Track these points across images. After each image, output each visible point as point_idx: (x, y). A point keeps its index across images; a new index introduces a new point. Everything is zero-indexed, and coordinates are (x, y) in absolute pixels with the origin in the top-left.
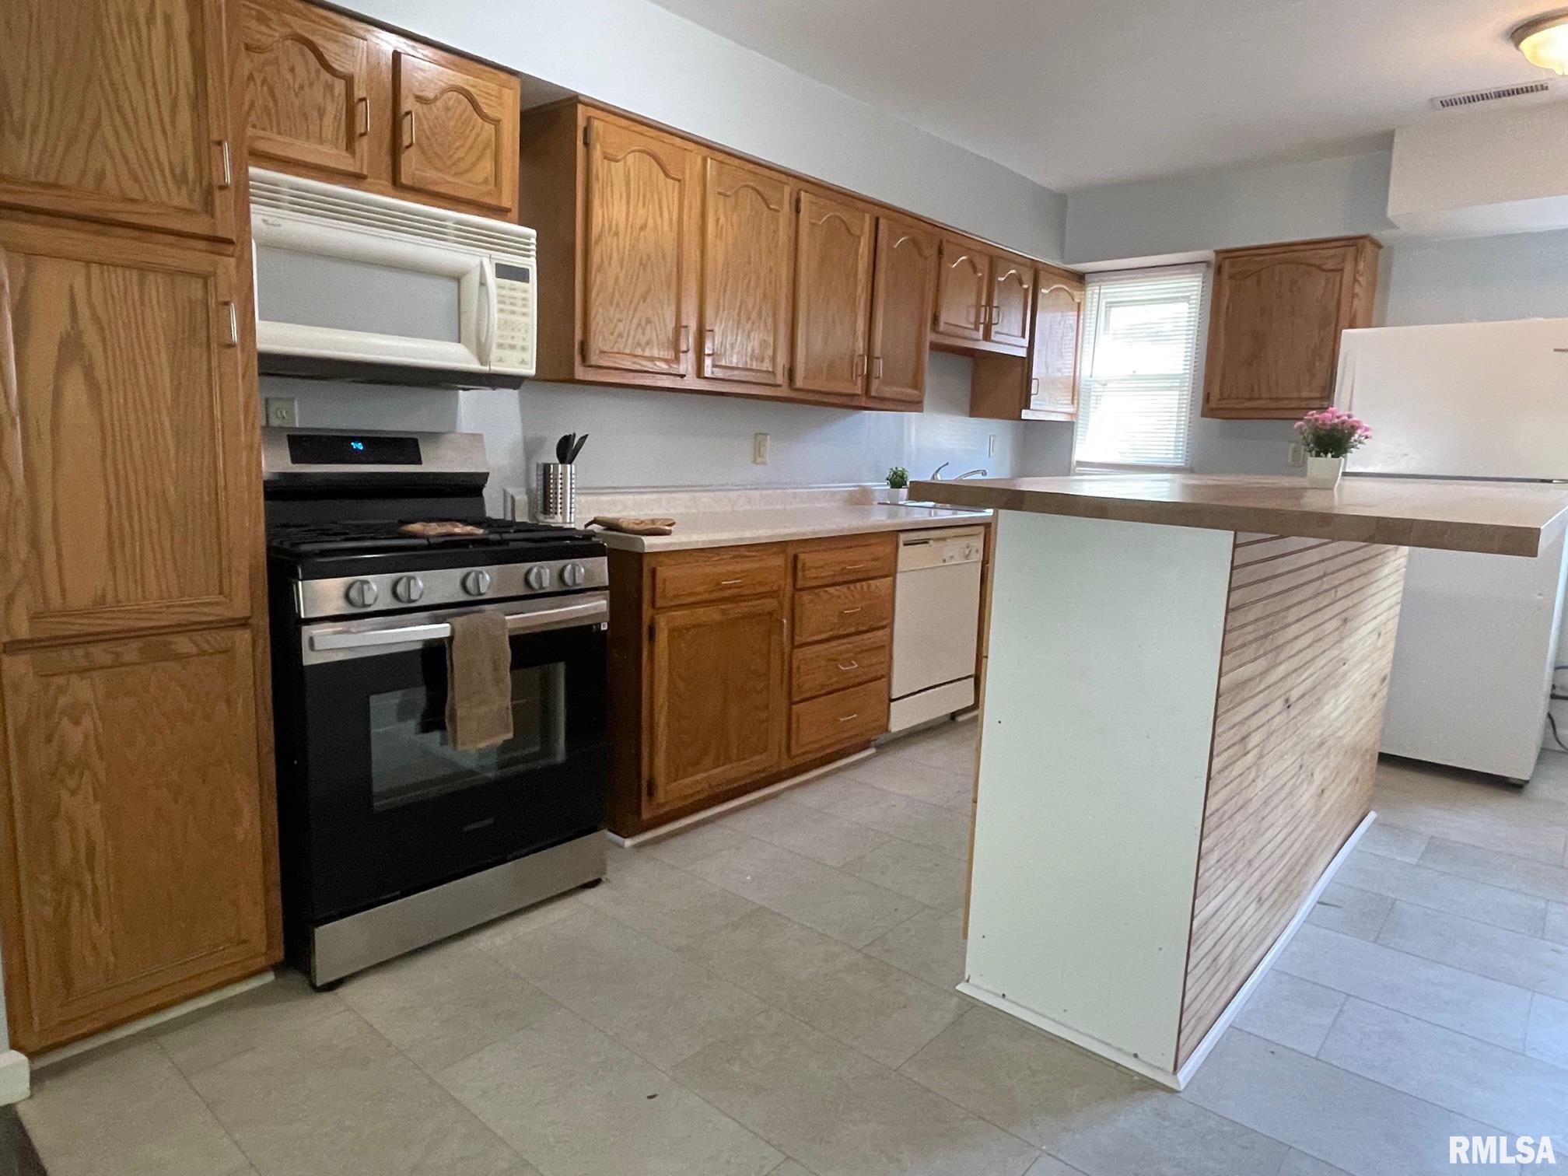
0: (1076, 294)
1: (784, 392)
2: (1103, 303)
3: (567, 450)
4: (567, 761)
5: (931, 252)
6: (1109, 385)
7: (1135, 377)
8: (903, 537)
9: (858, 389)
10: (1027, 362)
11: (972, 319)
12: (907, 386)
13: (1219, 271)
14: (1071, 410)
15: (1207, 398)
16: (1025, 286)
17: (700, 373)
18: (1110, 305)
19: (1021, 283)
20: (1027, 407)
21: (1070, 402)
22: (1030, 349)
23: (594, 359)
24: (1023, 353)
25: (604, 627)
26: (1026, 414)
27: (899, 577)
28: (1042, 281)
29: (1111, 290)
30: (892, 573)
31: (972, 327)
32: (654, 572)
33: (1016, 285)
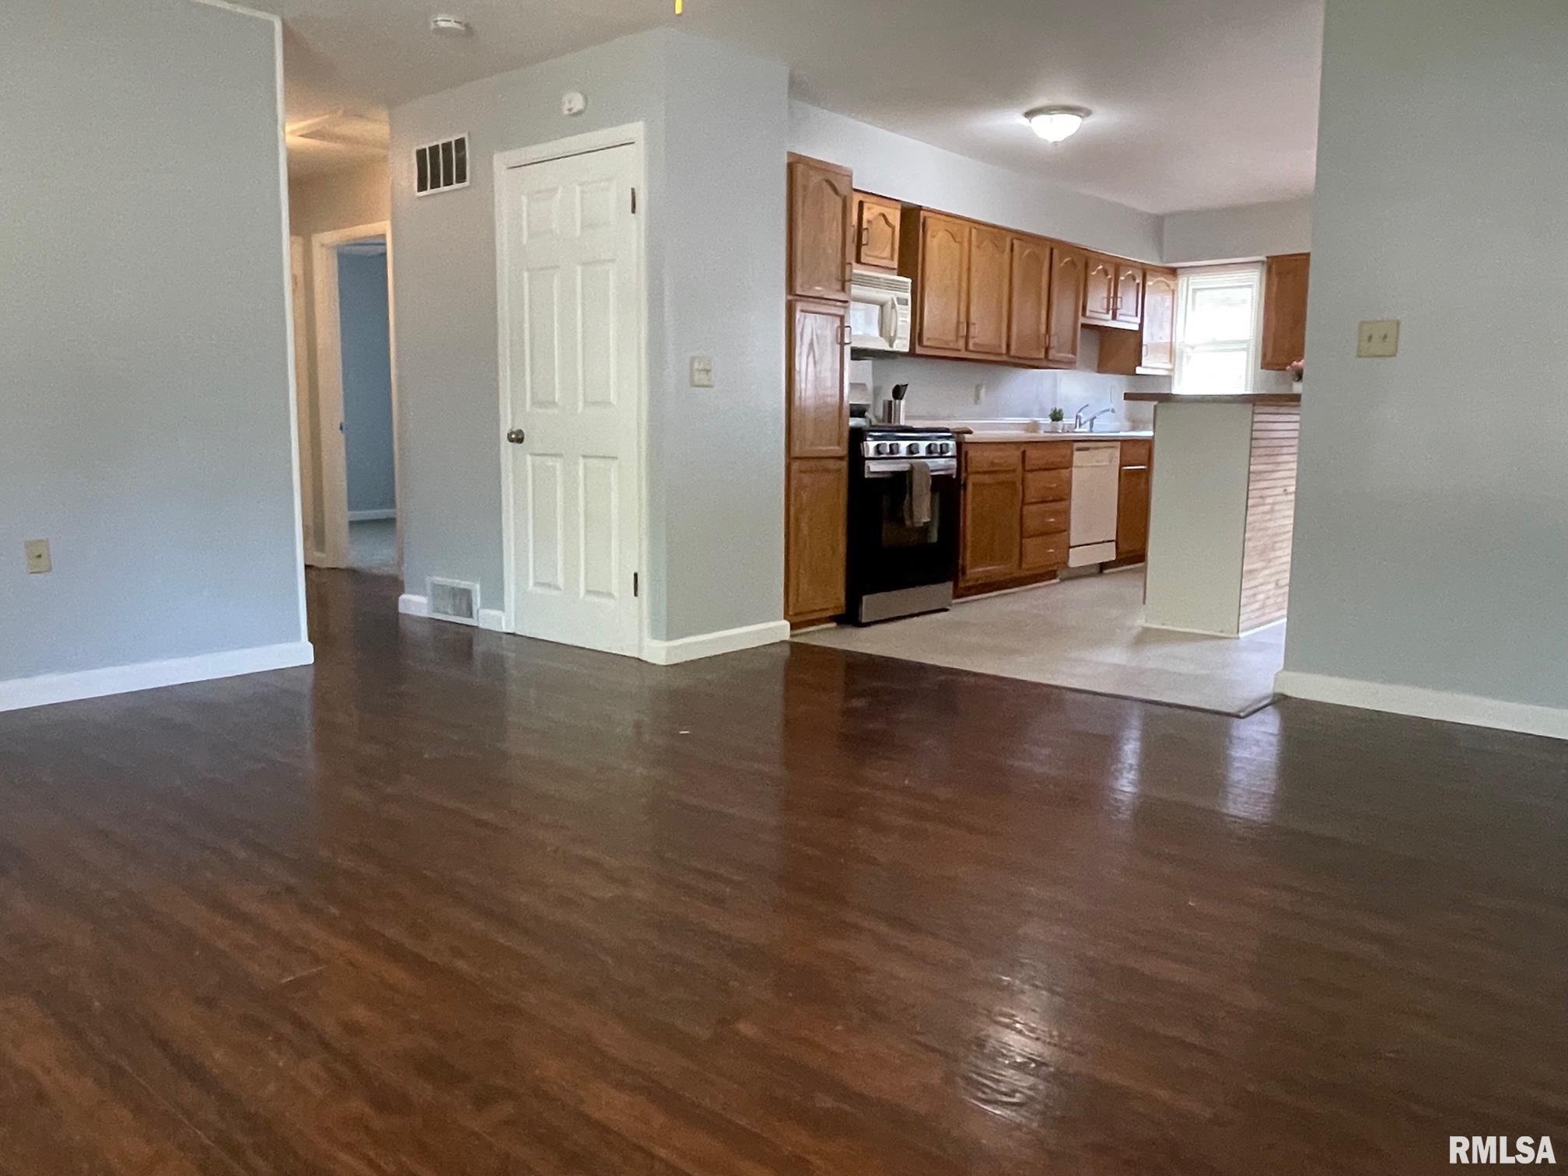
0: (1171, 283)
1: (1005, 358)
2: (1191, 288)
3: (898, 392)
4: (938, 541)
5: (1081, 266)
6: (1197, 349)
7: (1215, 343)
8: (1076, 445)
9: (1042, 355)
10: (1139, 333)
11: (1105, 306)
12: (1069, 353)
13: (1269, 271)
14: (1169, 366)
15: (1264, 356)
16: (1137, 281)
17: (967, 349)
18: (1195, 291)
19: (1134, 280)
20: (1140, 364)
21: (1168, 361)
22: (1141, 325)
23: (925, 343)
24: (1136, 328)
25: (954, 477)
26: (1139, 370)
27: (1073, 469)
28: (1148, 277)
29: (1196, 281)
30: (1069, 465)
31: (1105, 311)
32: (966, 453)
33: (1131, 280)
